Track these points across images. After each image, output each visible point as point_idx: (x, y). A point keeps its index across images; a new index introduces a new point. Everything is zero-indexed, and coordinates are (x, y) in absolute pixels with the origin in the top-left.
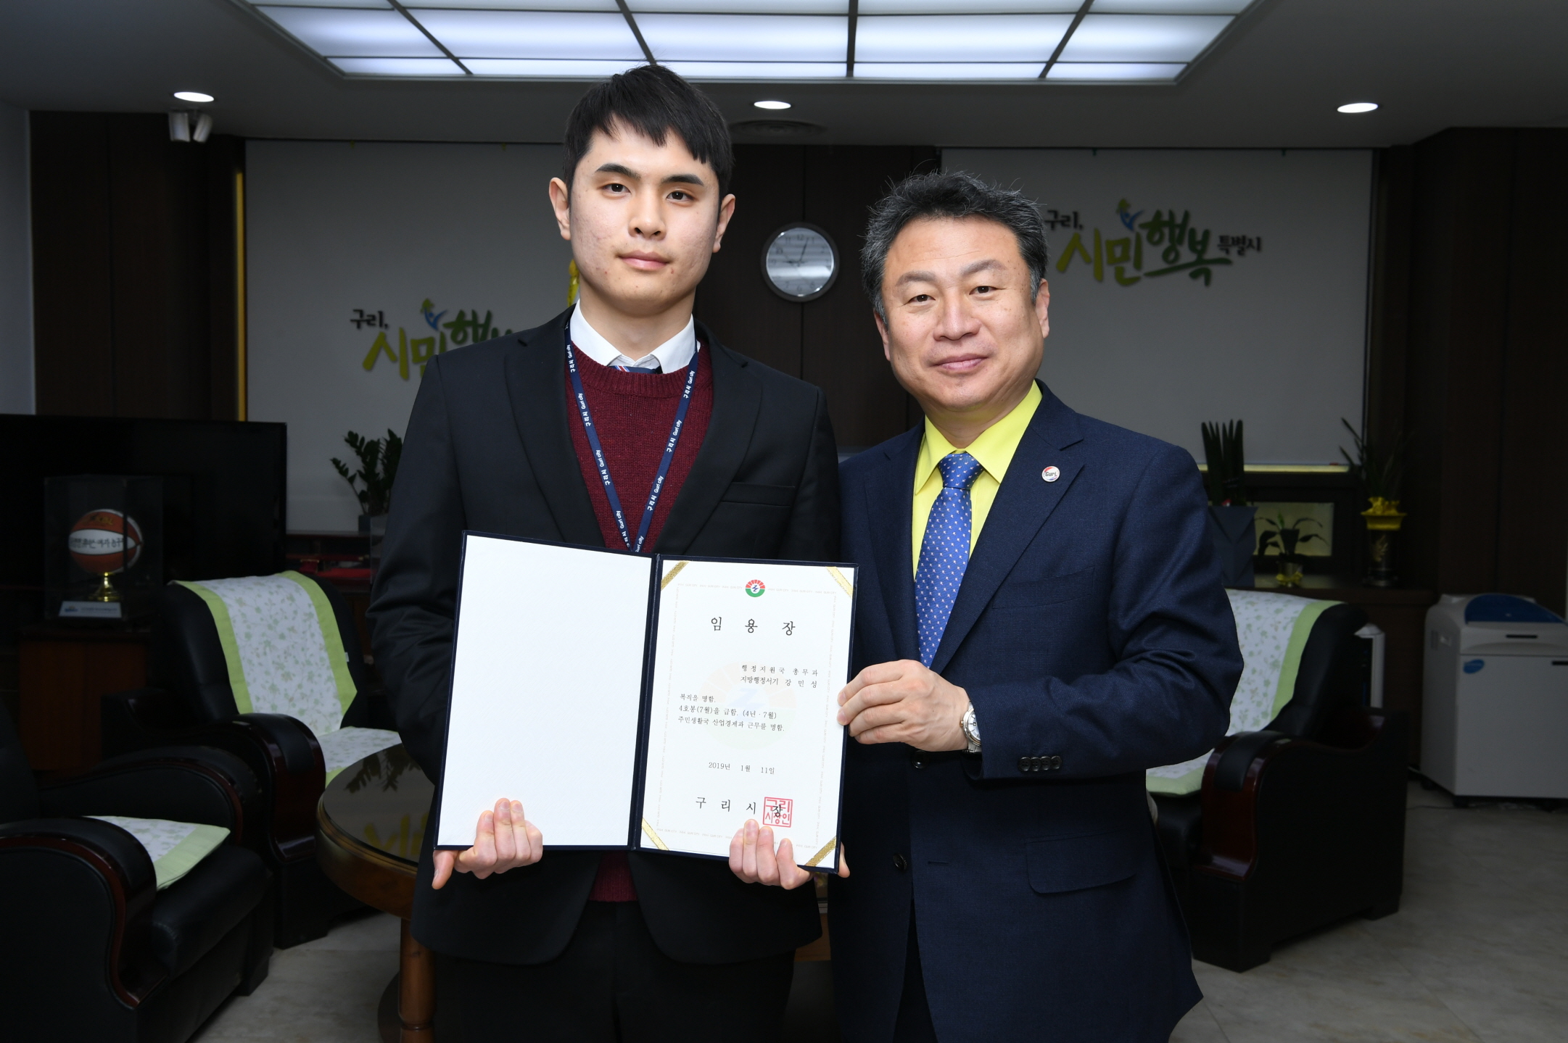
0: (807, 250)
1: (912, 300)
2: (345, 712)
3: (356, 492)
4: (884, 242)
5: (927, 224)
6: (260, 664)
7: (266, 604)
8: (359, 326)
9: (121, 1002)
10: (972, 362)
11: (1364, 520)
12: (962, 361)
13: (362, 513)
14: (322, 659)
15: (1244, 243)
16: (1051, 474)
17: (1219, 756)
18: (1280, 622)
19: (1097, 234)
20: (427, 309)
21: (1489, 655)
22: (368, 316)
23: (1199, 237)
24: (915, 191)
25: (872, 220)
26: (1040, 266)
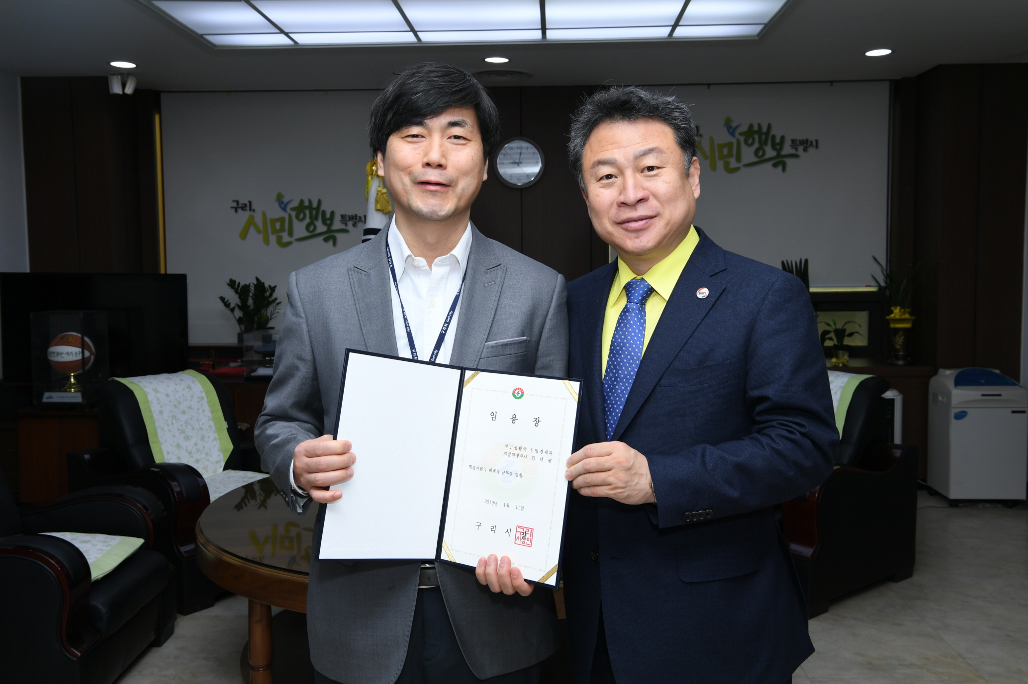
0: (522, 156)
1: (601, 179)
2: (226, 460)
3: (236, 318)
4: (582, 139)
5: (610, 126)
6: (170, 431)
7: (172, 391)
8: (236, 211)
9: (68, 655)
11: (888, 322)
12: (637, 221)
13: (240, 332)
14: (210, 426)
15: (807, 143)
16: (703, 293)
19: (712, 139)
20: (279, 198)
21: (970, 408)
22: (242, 204)
23: (778, 140)
24: (601, 103)
25: (573, 124)
26: (691, 149)
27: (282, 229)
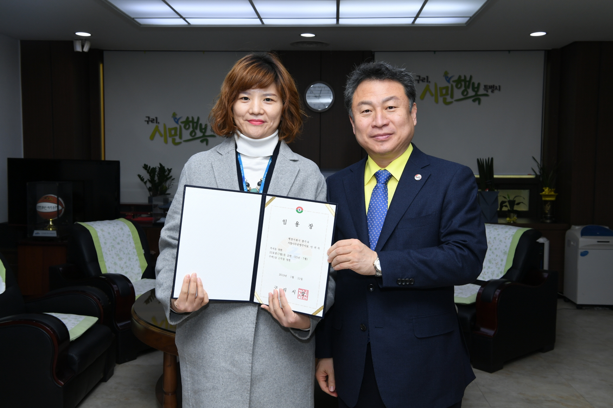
0: (322, 92)
1: (363, 112)
2: (143, 273)
3: (147, 188)
4: (353, 89)
5: (369, 82)
6: (110, 254)
7: (112, 231)
8: (148, 123)
9: (57, 384)
10: (386, 136)
11: (541, 196)
12: (382, 136)
13: (149, 196)
14: (134, 252)
15: (494, 88)
16: (418, 177)
17: (483, 289)
18: (507, 236)
19: (436, 85)
20: (174, 116)
21: (591, 249)
22: (152, 119)
23: (476, 86)
24: (364, 70)
25: (348, 81)
26: (413, 98)
27: (176, 135)
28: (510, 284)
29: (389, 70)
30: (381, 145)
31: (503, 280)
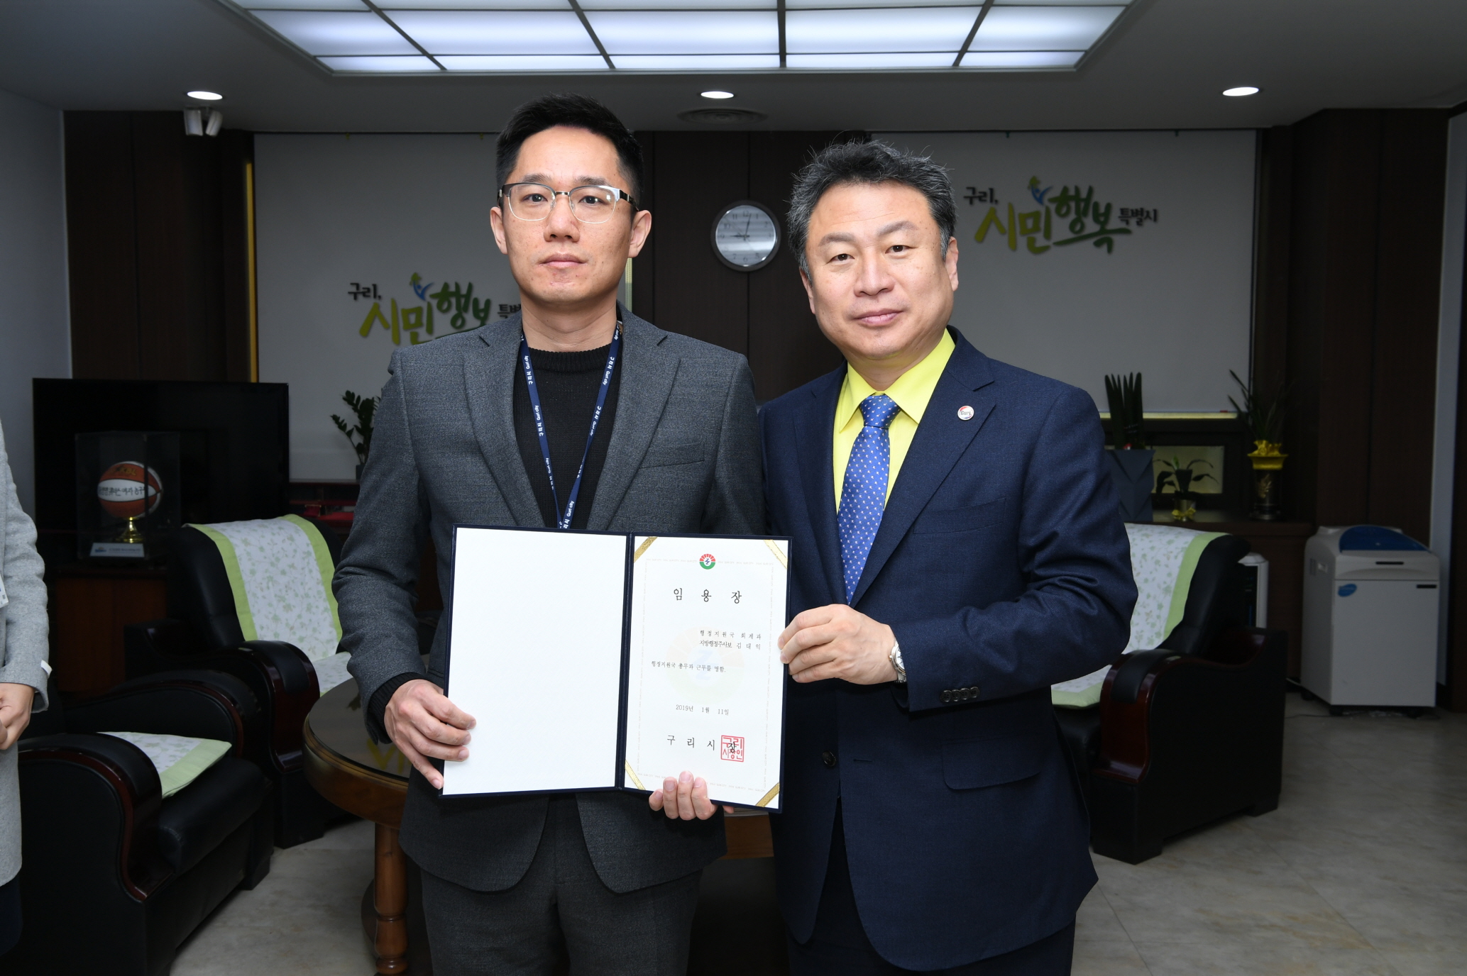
0: (750, 227)
1: (833, 259)
3: (353, 444)
4: (807, 206)
5: (846, 189)
6: (264, 597)
7: (269, 544)
8: (355, 298)
9: (130, 896)
10: (889, 316)
11: (1250, 461)
12: (879, 315)
14: (319, 592)
15: (1142, 214)
16: (966, 413)
17: (1116, 672)
18: (1171, 552)
19: (1011, 208)
20: (415, 282)
21: (1361, 580)
22: (364, 288)
23: (1102, 210)
24: (835, 159)
25: (796, 186)
26: (949, 226)
27: (419, 324)
28: (1177, 660)
29: (893, 161)
30: (877, 336)
31: (1163, 651)
